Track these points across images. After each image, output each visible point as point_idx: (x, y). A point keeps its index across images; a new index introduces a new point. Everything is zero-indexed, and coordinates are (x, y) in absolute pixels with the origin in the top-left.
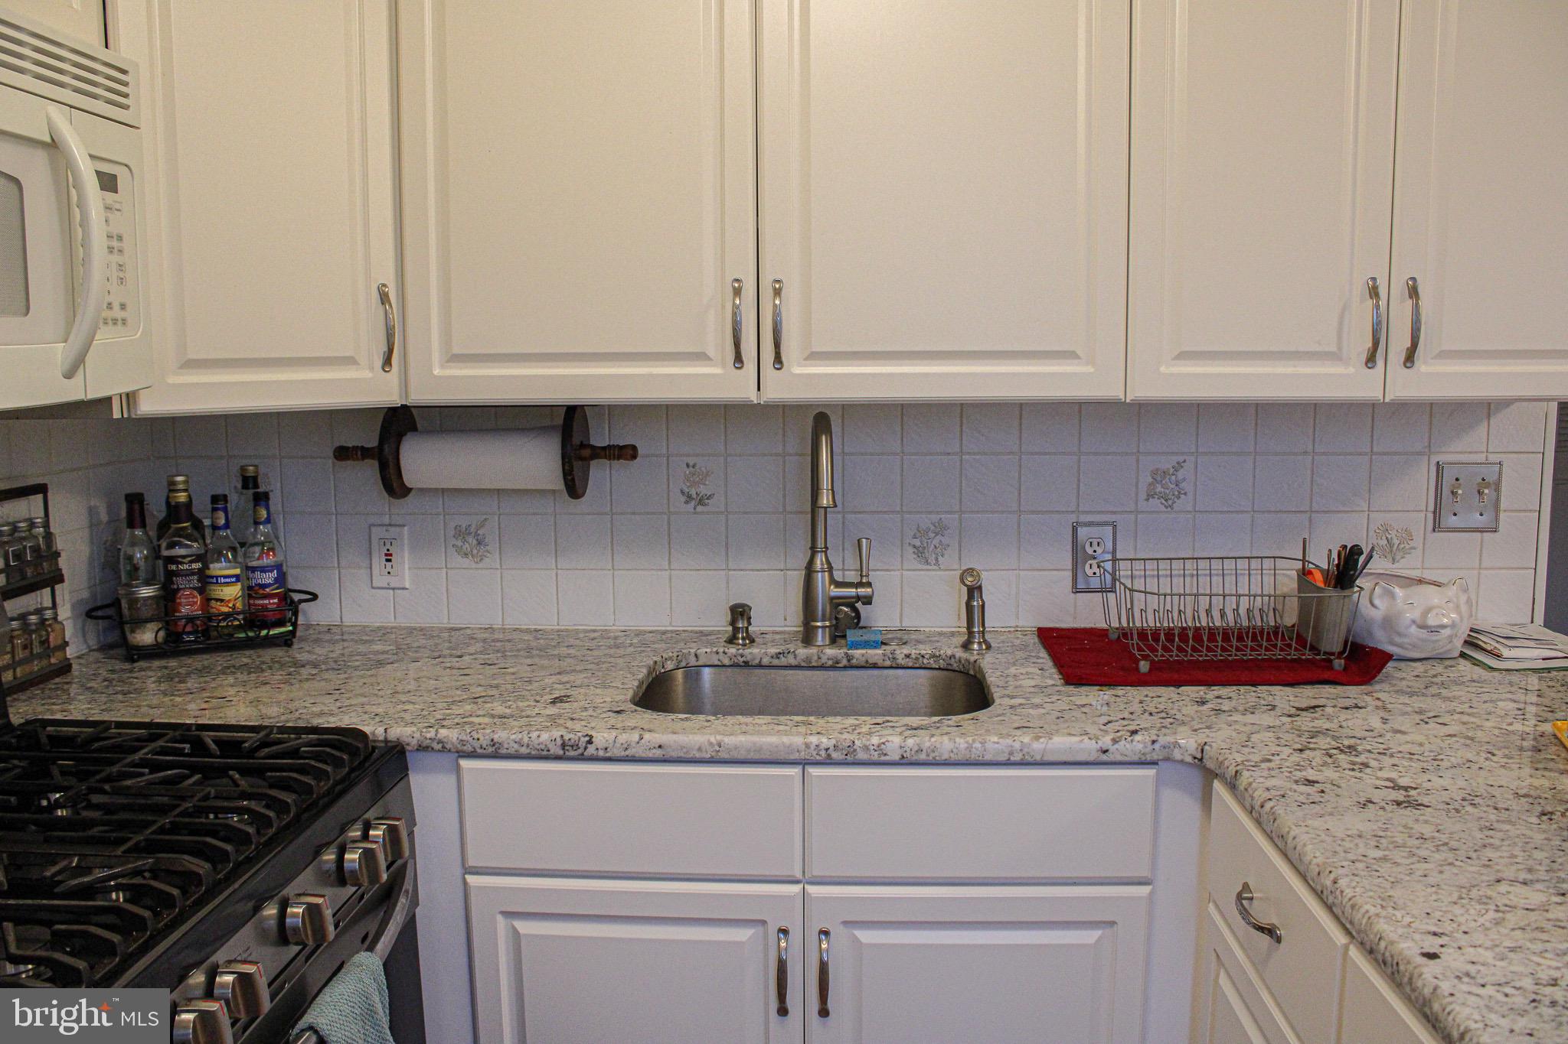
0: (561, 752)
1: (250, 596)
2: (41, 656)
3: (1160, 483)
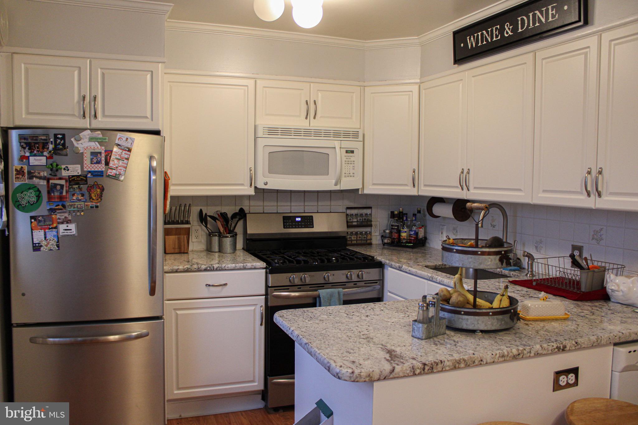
0: (399, 268)
1: (409, 237)
2: (364, 240)
3: (596, 235)
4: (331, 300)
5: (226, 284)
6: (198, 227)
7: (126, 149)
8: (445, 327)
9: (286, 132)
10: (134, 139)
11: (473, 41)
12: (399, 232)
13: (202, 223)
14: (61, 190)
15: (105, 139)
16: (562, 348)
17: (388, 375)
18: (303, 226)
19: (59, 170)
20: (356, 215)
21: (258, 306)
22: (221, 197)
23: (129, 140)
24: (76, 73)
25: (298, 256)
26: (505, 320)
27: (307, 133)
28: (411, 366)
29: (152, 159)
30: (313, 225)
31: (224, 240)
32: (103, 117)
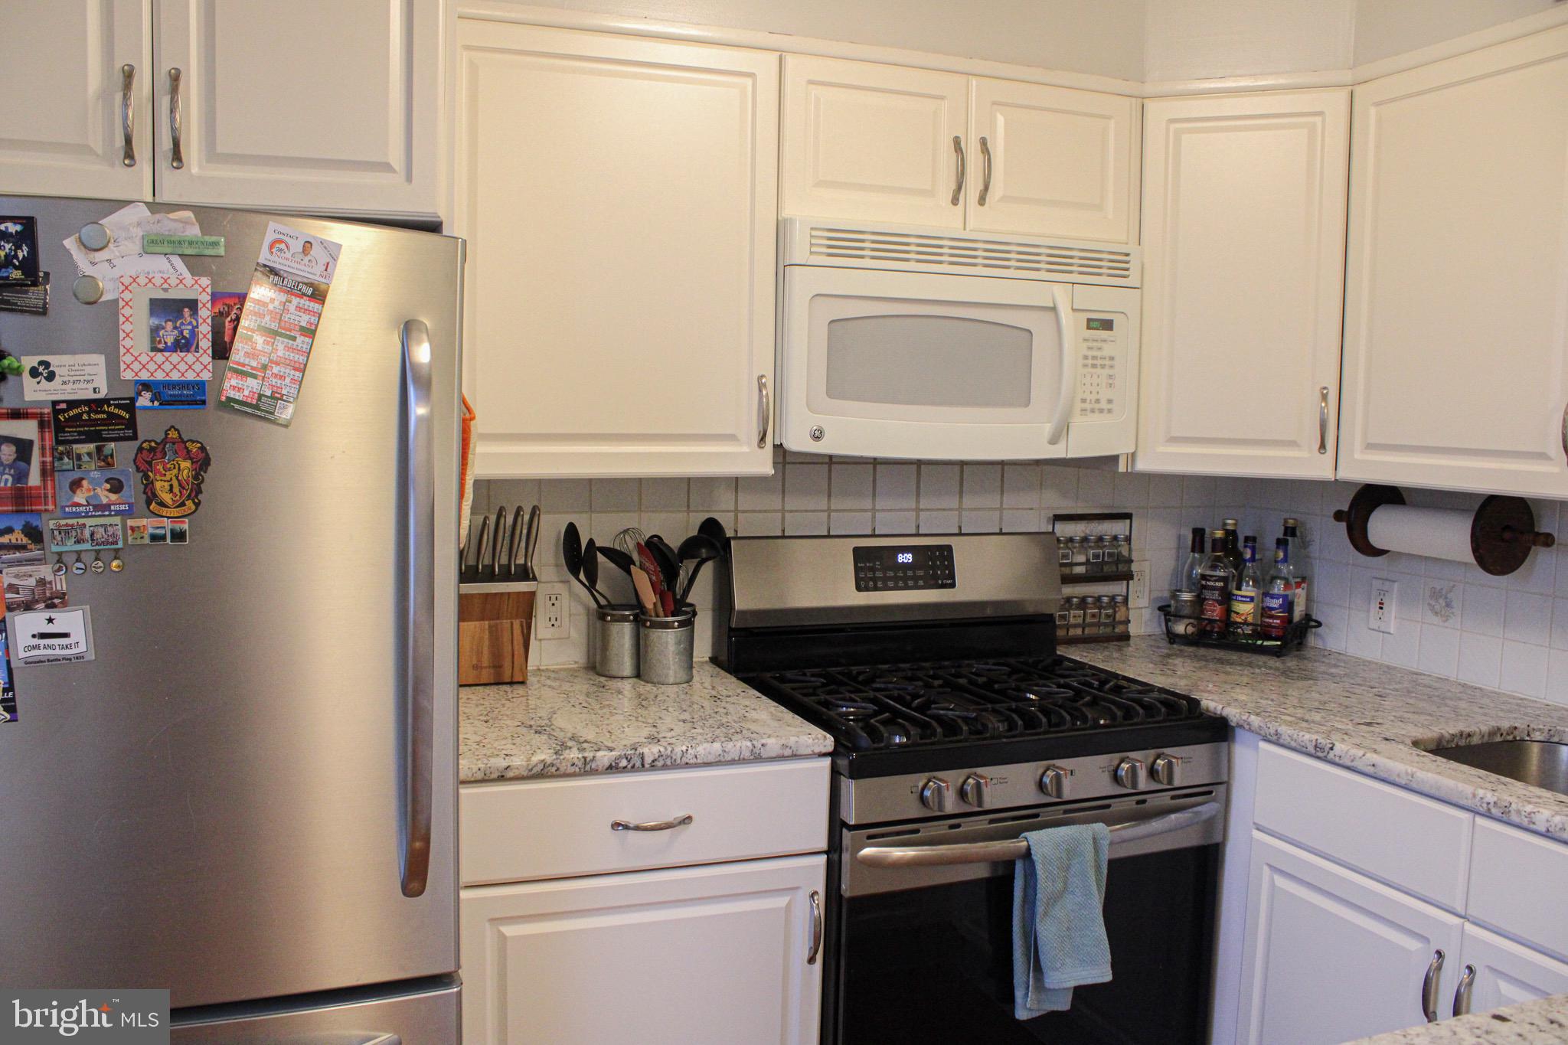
0: (1313, 751)
1: (1262, 616)
2: (1105, 625)
4: (1068, 868)
5: (689, 818)
6: (560, 588)
7: (305, 289)
9: (892, 247)
10: (339, 246)
12: (1227, 598)
13: (575, 574)
14: (21, 464)
15: (215, 244)
18: (922, 583)
19: (10, 379)
20: (1082, 540)
21: (803, 897)
23: (317, 250)
27: (962, 253)
29: (414, 334)
30: (952, 576)
31: (656, 635)
32: (209, 161)
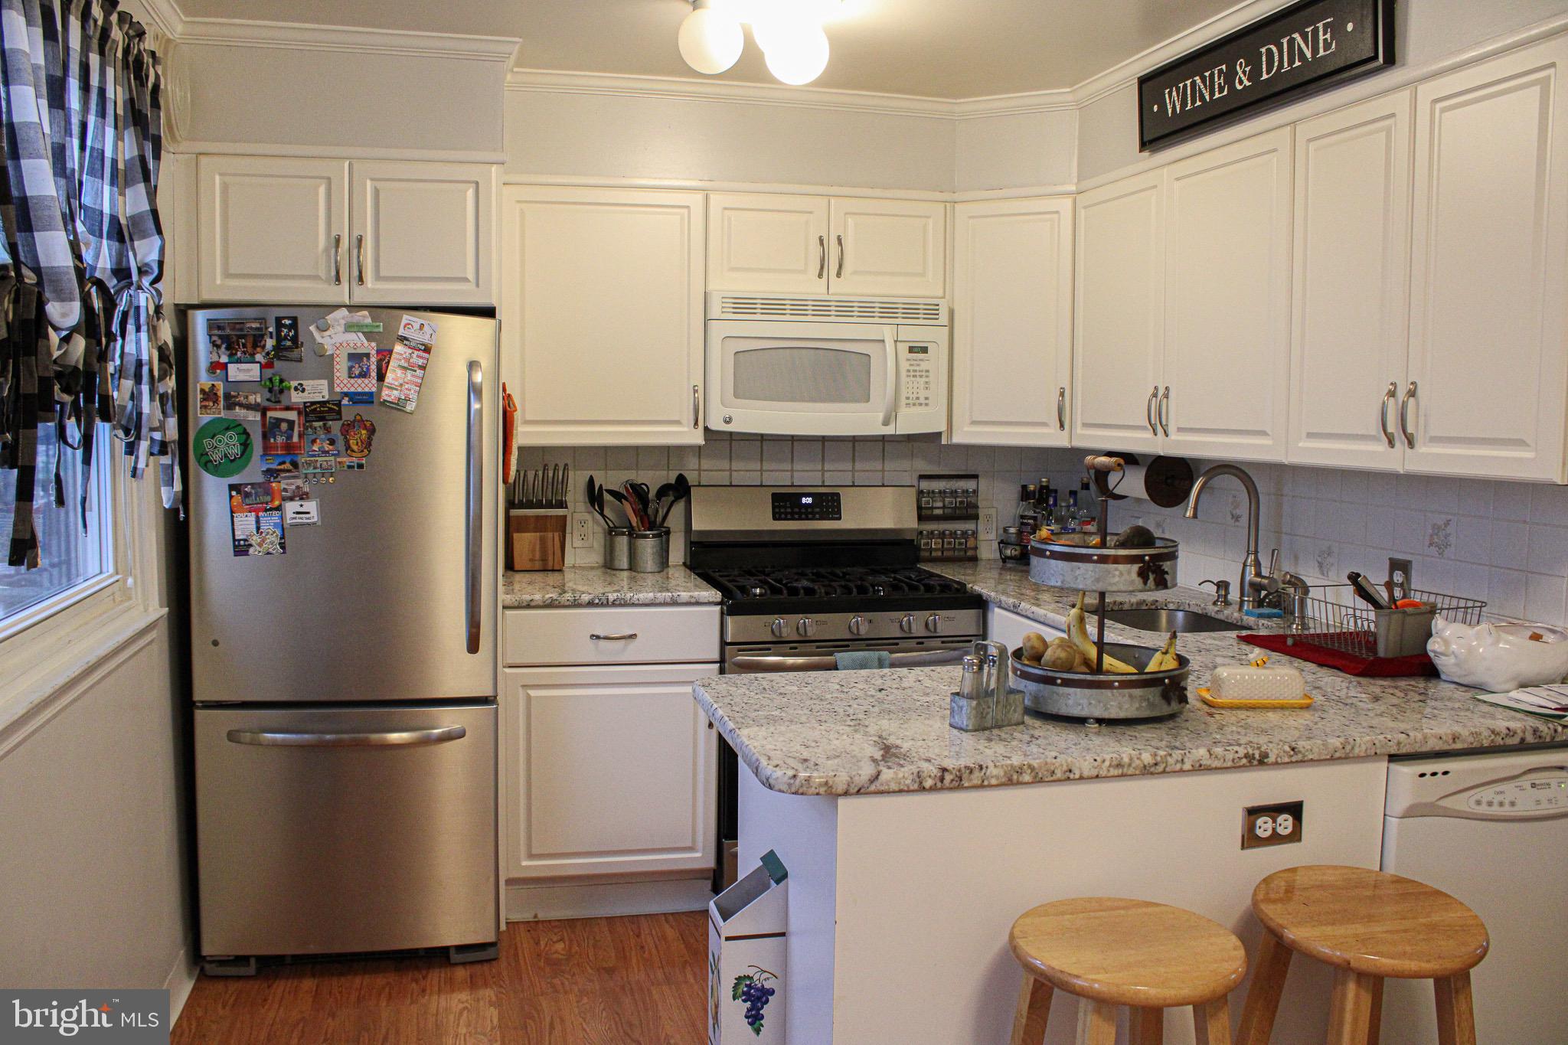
2: (960, 550)
3: (1437, 535)
5: (635, 635)
6: (588, 517)
7: (420, 347)
8: (1020, 710)
9: (773, 307)
11: (1176, 99)
12: (1035, 530)
13: (593, 506)
14: (290, 432)
15: (378, 326)
16: (1257, 756)
17: (866, 786)
18: (817, 516)
19: (286, 392)
20: (940, 492)
22: (637, 449)
23: (426, 328)
24: (322, 190)
25: (796, 580)
26: (1148, 699)
27: (821, 308)
28: (915, 771)
29: (474, 367)
30: (839, 512)
31: (641, 542)
32: (376, 280)
